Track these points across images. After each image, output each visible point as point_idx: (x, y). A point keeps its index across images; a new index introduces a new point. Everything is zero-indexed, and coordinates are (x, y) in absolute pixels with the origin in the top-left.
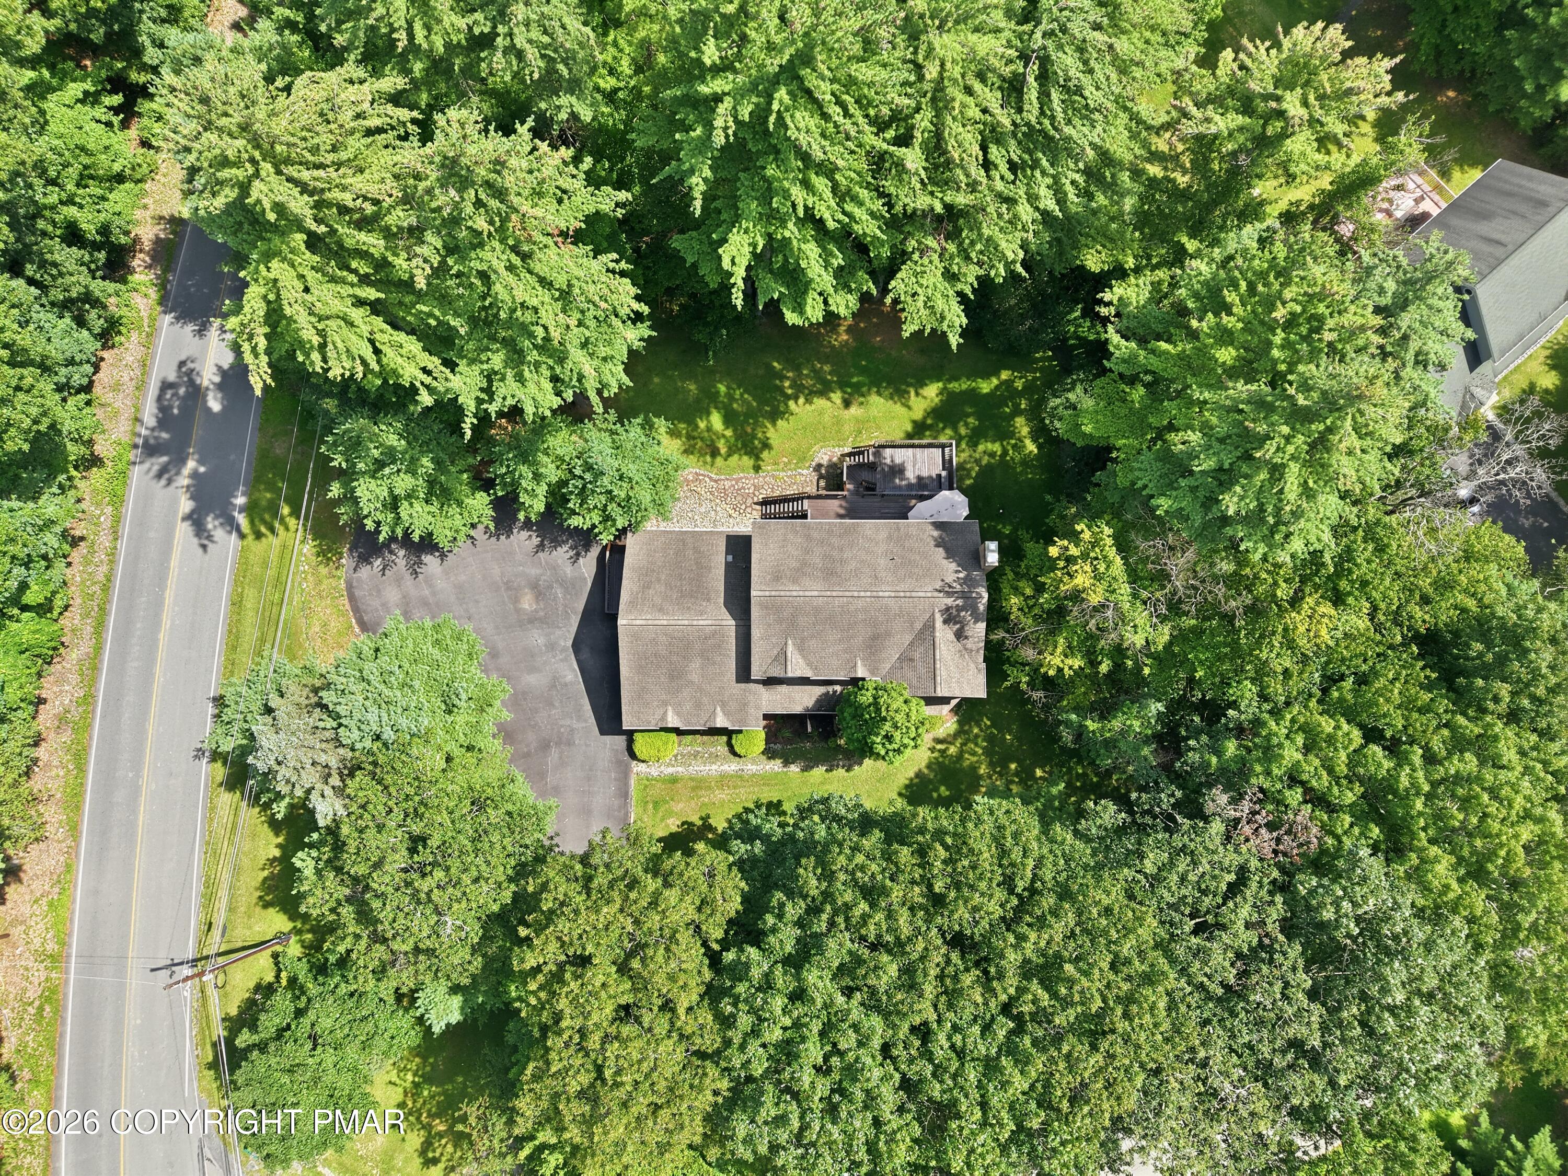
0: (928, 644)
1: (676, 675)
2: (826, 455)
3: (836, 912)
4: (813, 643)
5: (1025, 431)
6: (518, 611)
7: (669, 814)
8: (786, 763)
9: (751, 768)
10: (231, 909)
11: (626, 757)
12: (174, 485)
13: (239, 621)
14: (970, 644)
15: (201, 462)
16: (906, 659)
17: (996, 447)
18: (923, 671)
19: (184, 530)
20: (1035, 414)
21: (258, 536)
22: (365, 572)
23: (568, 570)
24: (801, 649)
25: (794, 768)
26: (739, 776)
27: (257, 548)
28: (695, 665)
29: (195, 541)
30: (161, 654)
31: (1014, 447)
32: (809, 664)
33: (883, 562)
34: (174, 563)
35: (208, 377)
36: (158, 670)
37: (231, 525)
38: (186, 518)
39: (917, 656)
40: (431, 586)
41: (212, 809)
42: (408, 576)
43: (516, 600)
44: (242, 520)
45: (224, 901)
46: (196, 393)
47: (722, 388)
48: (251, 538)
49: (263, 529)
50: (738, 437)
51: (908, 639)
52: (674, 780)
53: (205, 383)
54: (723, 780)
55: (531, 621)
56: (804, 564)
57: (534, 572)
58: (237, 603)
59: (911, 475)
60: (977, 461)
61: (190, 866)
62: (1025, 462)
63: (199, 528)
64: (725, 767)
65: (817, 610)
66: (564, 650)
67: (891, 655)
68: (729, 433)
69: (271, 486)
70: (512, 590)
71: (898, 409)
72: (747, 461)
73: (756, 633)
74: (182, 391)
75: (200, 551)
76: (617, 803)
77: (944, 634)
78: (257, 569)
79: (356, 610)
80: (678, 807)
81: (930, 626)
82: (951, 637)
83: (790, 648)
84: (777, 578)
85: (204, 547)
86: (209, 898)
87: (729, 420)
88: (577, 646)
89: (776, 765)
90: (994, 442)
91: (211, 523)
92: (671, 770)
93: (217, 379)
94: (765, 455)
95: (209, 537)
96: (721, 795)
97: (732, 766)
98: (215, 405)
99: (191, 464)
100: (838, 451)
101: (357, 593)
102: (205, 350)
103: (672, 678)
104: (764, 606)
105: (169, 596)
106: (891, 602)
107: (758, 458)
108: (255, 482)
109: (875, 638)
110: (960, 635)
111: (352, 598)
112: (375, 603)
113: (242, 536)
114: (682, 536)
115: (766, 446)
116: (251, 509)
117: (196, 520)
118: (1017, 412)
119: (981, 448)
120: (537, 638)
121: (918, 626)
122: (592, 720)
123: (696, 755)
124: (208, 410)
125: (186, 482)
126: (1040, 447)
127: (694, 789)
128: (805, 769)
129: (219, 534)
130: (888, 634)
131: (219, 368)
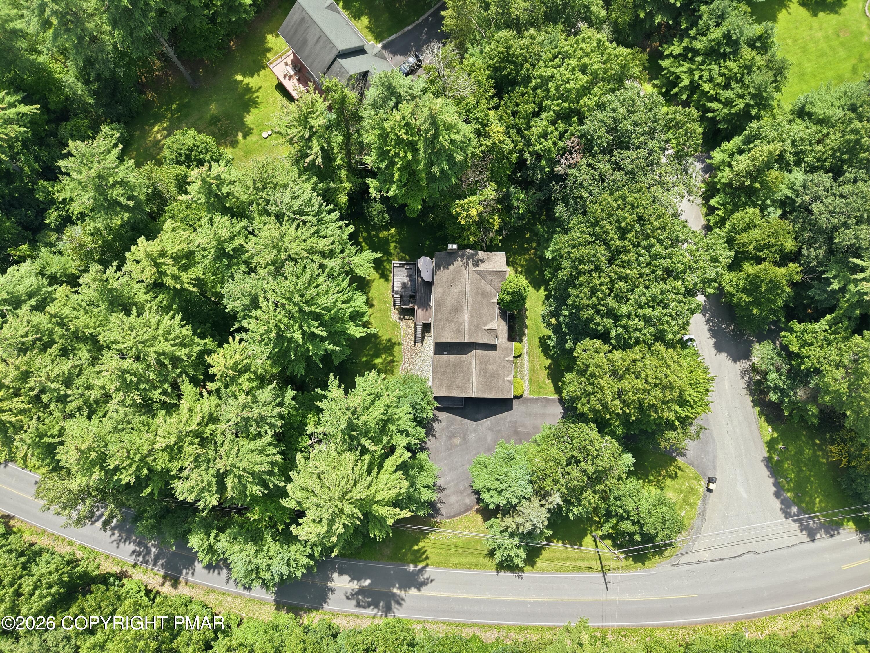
0: (486, 273)
1: (493, 376)
2: (395, 315)
3: (600, 304)
4: (484, 319)
5: (385, 233)
6: (460, 445)
7: (543, 382)
8: (524, 335)
9: (526, 349)
10: (583, 559)
11: (522, 399)
12: (404, 597)
13: (464, 565)
14: (485, 258)
15: (394, 586)
16: (491, 283)
17: (392, 245)
18: (496, 276)
19: (425, 591)
20: (379, 228)
21: (427, 558)
22: (443, 511)
23: (443, 424)
24: (486, 324)
25: (526, 332)
26: (529, 354)
27: (433, 558)
28: (490, 367)
29: (429, 585)
30: (478, 597)
31: (392, 237)
32: (492, 321)
33: (453, 290)
34: (438, 594)
35: (355, 586)
36: (485, 598)
37: (421, 571)
38: (419, 590)
39: (490, 278)
40: (449, 482)
41: (543, 571)
42: (445, 492)
43: (456, 446)
44: (420, 566)
45: (579, 562)
46: (362, 591)
47: (364, 359)
48: (428, 561)
49: (424, 556)
50: (385, 352)
51: (483, 281)
52: (531, 380)
53: (357, 587)
54: (531, 360)
55: (465, 439)
56: (452, 321)
57: (444, 438)
58: (456, 566)
59: (406, 280)
60: (398, 254)
61: (566, 578)
62: (399, 233)
63: (424, 584)
64: (526, 359)
65: (472, 316)
66: (477, 425)
67: (489, 288)
68: (384, 356)
69: (405, 554)
70: (452, 447)
71: (374, 285)
72: (396, 348)
73: (480, 341)
74: (360, 597)
75: (433, 582)
76: (540, 403)
77: (482, 267)
78: (441, 558)
79: (460, 514)
80: (541, 379)
81: (479, 273)
82: (483, 264)
83: (486, 328)
84: (459, 331)
85: (432, 581)
86: (578, 569)
87: (378, 356)
88: (476, 420)
89: (525, 339)
90: (390, 246)
91: (421, 579)
92: (527, 381)
93: (356, 582)
94: (393, 341)
95: (428, 579)
96: (537, 361)
97: (525, 357)
98: (368, 582)
99: (395, 590)
100: (393, 310)
101: (452, 514)
102: (341, 588)
103: (494, 377)
104: (470, 338)
105: (452, 595)
106: (470, 287)
107: (395, 344)
108: (404, 562)
109: (483, 294)
110: (482, 261)
111: (454, 516)
112: (457, 505)
113: (427, 565)
114: (435, 373)
115: (389, 340)
116: (415, 562)
117: (419, 586)
118: (377, 236)
119: (392, 251)
120: (472, 437)
121: (479, 277)
122: (506, 413)
123: (521, 371)
124: (369, 585)
125: (403, 592)
126: (392, 227)
127: (534, 372)
128: (526, 327)
129: (426, 576)
130: (481, 289)
131: (350, 581)
